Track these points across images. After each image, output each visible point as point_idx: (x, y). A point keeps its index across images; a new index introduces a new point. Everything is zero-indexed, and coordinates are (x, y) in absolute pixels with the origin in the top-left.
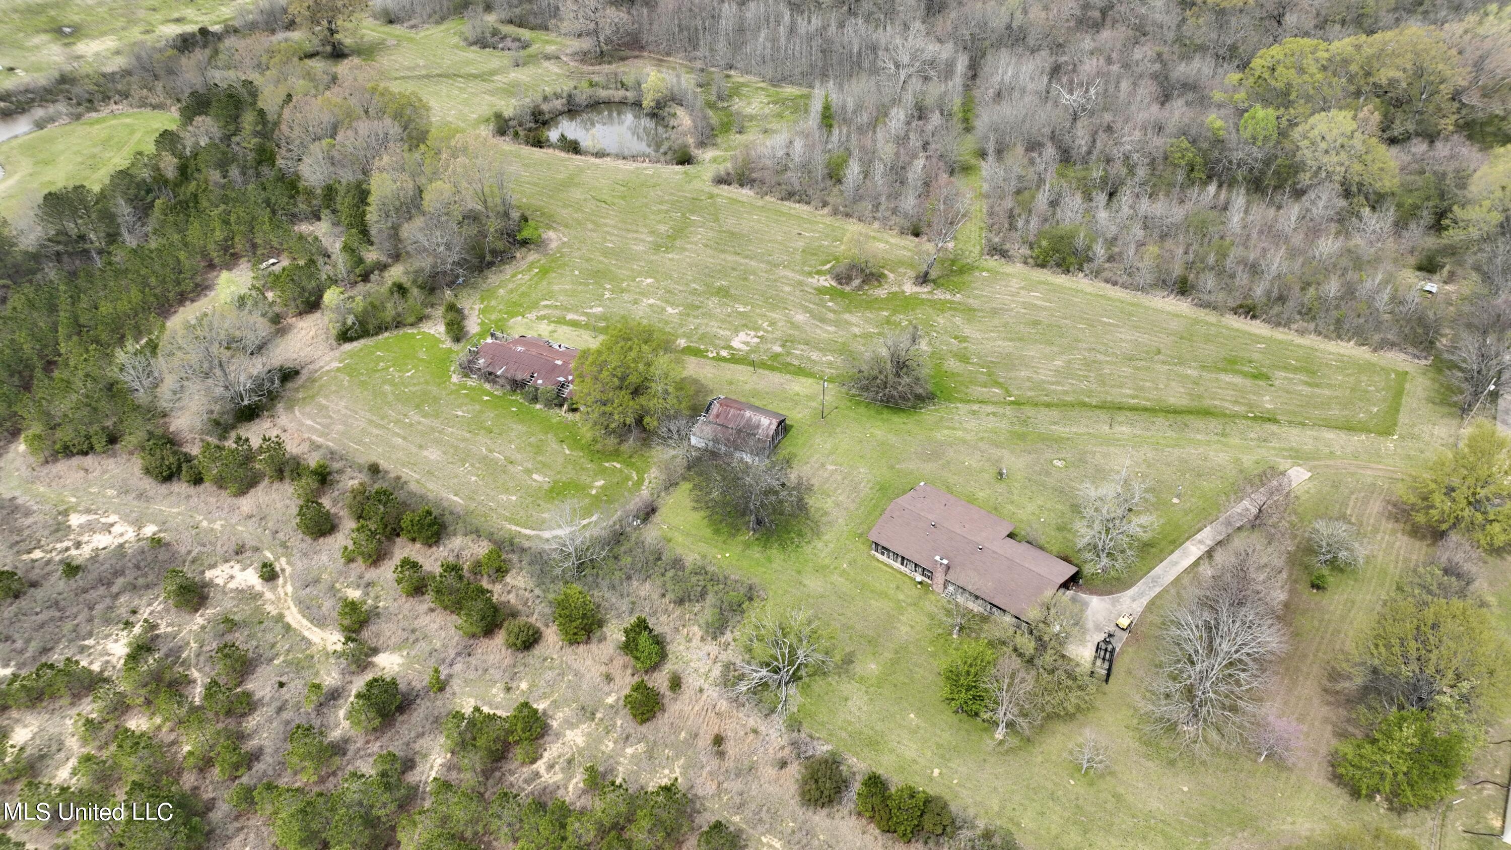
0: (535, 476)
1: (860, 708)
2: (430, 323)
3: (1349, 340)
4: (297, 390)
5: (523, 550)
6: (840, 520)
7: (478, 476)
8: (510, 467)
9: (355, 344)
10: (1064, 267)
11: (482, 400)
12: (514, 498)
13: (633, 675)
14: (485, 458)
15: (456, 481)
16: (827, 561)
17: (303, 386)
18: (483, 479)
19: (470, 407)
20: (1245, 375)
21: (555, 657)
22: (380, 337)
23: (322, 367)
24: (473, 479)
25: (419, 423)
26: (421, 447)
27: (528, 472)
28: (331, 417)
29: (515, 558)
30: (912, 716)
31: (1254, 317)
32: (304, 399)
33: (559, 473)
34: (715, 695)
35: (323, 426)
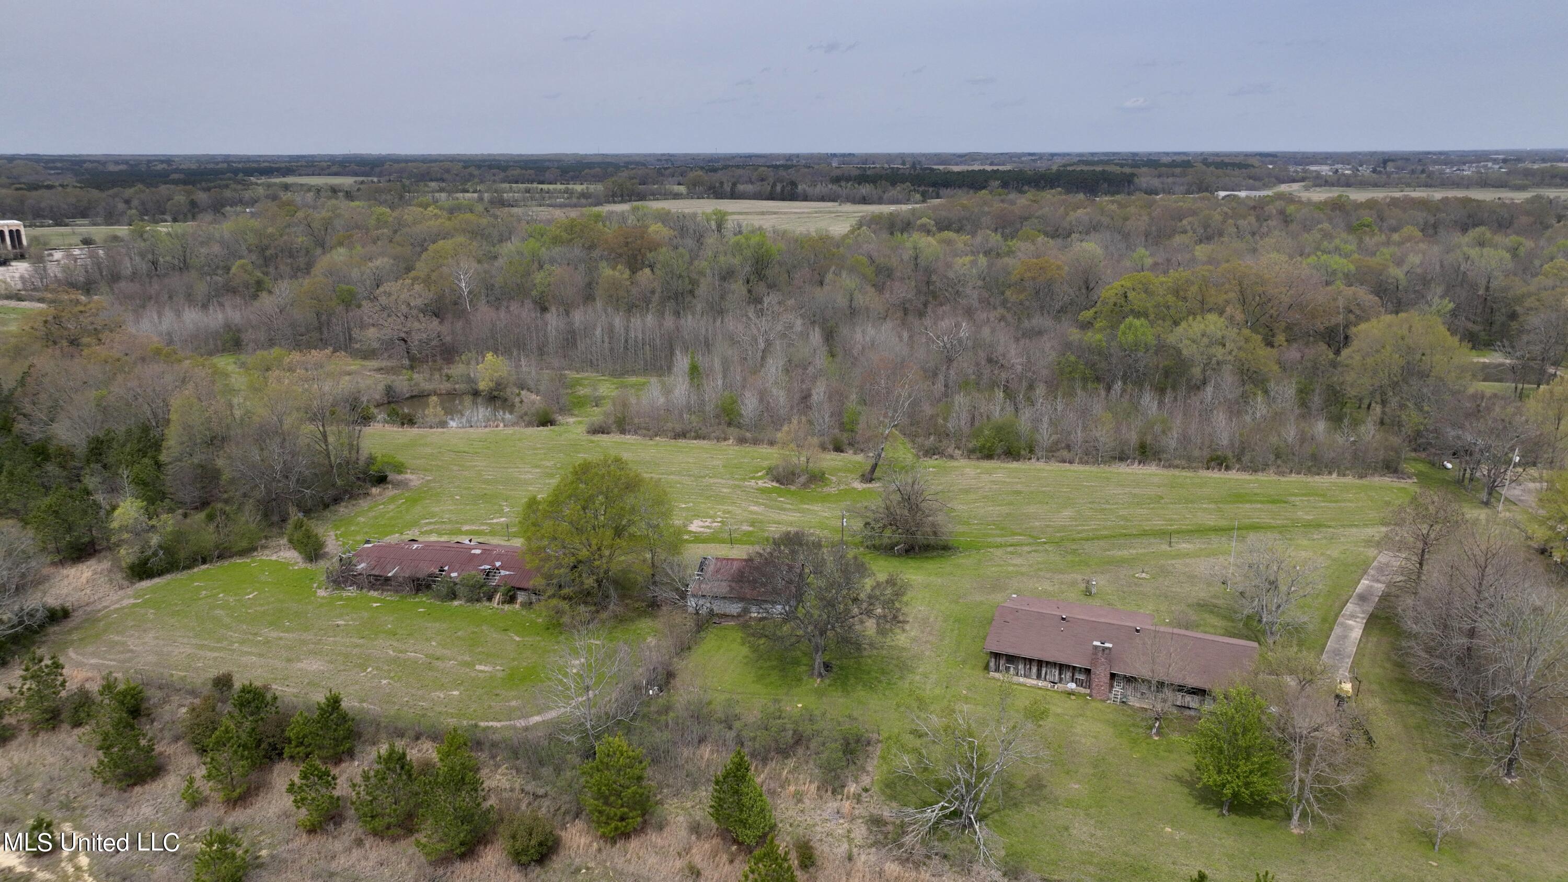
0: (478, 667)
1: (1092, 835)
2: (267, 552)
3: (1330, 473)
4: (70, 632)
5: (494, 745)
6: (927, 653)
7: (392, 678)
8: (438, 663)
9: (156, 580)
10: (1011, 454)
11: (371, 608)
12: (456, 693)
13: (731, 862)
14: (395, 660)
15: (357, 687)
16: (937, 691)
17: (76, 629)
18: (400, 680)
19: (355, 616)
20: (1262, 502)
21: (592, 864)
22: (196, 570)
23: (106, 607)
24: (384, 682)
25: (281, 639)
26: (289, 660)
27: (470, 665)
28: (132, 651)
29: (483, 756)
30: (1168, 830)
31: (1228, 468)
32: (81, 640)
33: (514, 660)
34: (873, 858)
35: (119, 662)
